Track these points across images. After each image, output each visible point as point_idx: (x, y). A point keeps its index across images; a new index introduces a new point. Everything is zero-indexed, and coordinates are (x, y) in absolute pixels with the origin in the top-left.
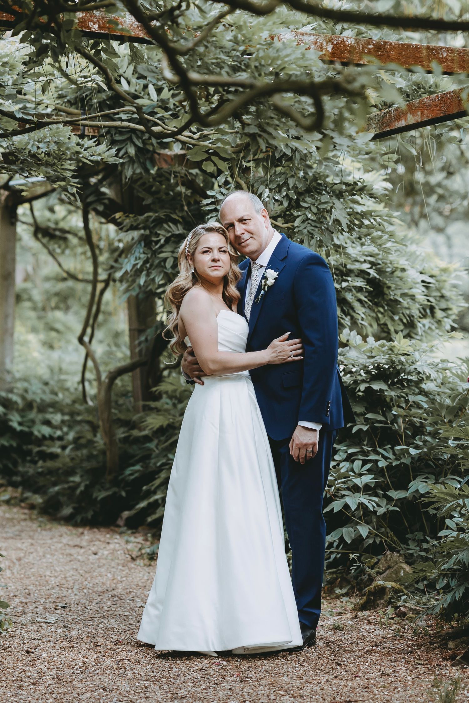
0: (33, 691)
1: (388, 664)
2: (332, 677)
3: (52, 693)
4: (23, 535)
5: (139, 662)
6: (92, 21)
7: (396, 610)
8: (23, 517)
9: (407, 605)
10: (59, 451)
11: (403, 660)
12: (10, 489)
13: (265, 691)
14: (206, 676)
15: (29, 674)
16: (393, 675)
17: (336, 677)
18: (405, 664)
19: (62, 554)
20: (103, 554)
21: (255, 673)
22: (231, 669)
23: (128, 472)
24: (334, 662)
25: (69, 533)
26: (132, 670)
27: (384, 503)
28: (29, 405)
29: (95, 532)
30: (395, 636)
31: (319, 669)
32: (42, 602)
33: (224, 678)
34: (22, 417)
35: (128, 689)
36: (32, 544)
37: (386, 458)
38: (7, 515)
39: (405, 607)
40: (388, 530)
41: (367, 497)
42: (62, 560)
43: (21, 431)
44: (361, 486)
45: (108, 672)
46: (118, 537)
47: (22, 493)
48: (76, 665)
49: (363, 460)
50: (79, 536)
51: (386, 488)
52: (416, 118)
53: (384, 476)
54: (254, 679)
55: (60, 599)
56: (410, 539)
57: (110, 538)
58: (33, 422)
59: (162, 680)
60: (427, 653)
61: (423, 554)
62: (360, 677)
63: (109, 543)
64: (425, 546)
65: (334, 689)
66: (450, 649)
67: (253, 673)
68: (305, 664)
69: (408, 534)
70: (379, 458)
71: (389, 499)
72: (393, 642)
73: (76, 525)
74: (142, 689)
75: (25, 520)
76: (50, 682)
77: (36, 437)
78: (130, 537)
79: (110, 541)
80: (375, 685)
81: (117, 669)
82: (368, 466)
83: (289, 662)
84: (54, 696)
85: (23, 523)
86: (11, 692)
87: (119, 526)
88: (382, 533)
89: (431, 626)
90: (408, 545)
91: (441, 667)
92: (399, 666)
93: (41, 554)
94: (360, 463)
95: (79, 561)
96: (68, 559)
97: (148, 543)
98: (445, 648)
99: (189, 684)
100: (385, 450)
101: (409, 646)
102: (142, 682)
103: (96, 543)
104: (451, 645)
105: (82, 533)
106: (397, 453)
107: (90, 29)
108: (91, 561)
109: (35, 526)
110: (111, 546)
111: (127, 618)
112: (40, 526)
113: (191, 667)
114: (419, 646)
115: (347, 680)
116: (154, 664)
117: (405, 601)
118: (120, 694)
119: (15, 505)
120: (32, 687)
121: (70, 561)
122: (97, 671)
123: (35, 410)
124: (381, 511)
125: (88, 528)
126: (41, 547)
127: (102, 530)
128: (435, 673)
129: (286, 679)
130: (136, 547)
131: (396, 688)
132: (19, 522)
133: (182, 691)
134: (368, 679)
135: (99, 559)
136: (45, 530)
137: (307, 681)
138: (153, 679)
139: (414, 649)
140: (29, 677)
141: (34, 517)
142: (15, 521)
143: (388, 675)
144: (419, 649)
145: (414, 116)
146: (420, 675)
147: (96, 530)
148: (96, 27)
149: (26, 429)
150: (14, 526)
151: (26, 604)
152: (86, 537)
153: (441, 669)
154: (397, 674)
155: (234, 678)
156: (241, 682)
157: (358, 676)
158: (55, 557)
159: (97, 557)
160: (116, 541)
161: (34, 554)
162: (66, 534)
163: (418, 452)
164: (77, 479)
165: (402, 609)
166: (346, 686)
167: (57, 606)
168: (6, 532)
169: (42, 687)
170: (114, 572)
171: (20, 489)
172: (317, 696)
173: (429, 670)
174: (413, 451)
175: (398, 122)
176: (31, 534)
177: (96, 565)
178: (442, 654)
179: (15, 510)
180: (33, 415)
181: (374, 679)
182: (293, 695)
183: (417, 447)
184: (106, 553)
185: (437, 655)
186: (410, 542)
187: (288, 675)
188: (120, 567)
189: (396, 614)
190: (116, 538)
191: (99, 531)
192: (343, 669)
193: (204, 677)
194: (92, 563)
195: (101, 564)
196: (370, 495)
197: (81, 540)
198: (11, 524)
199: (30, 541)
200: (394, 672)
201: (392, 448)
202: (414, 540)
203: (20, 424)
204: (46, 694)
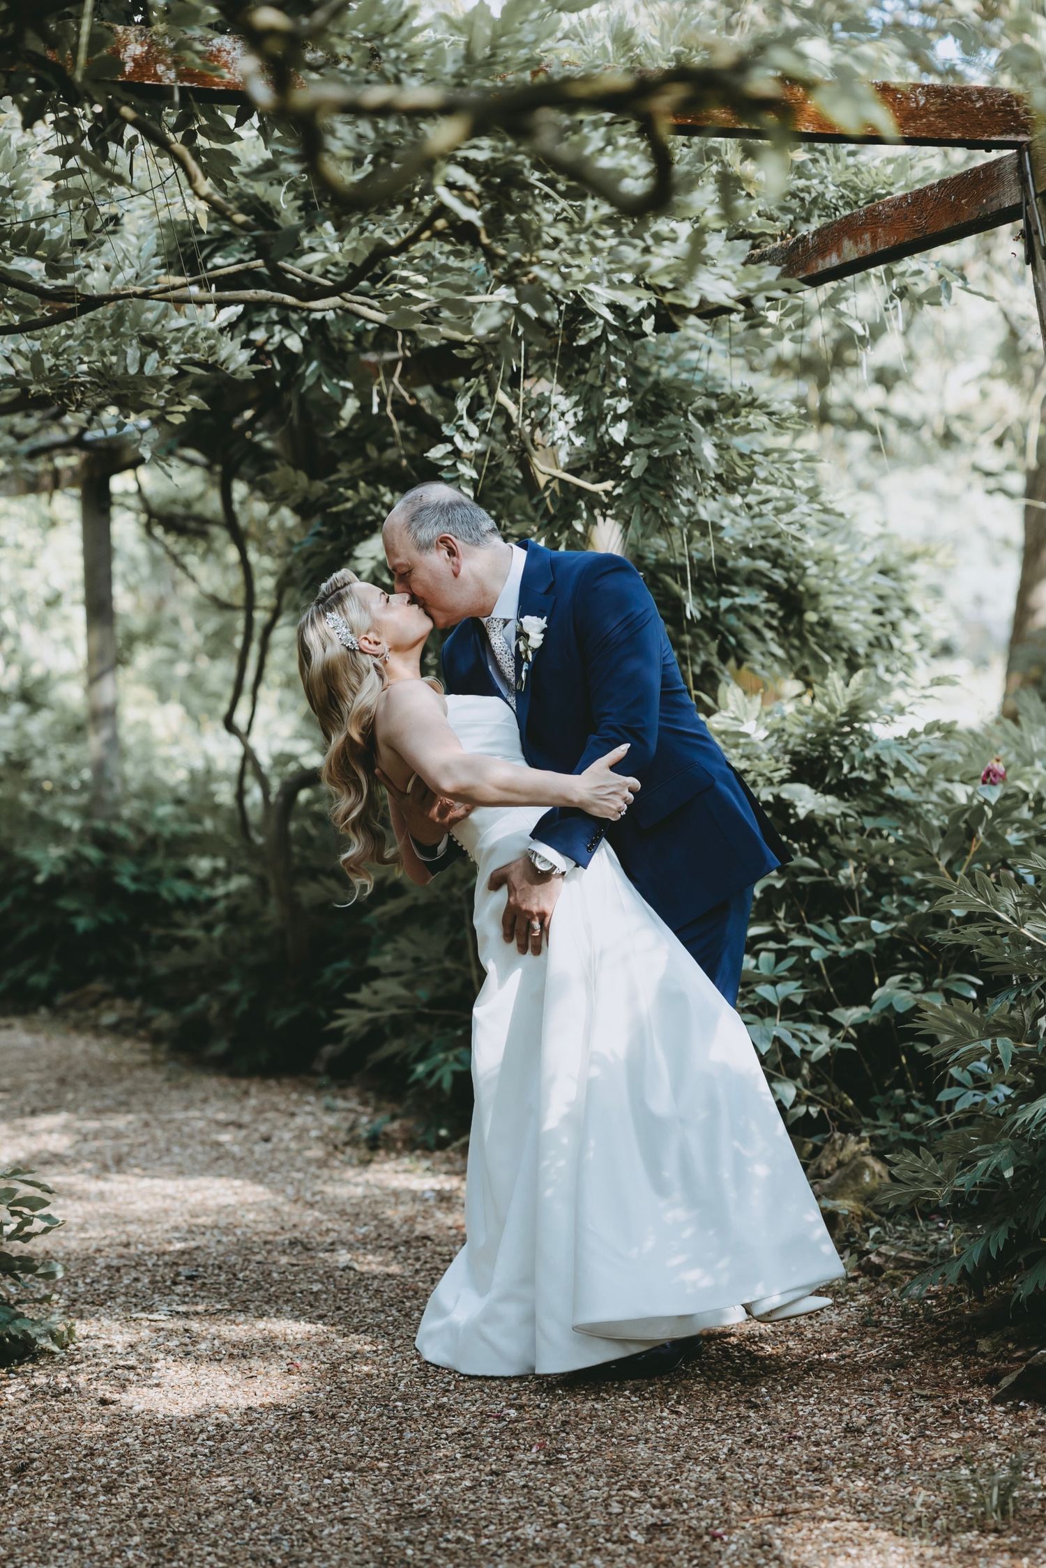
0: (101, 1510)
1: (857, 1399)
2: (740, 1441)
3: (142, 1515)
4: (134, 1100)
5: (333, 1417)
6: (163, 62)
7: (860, 1258)
8: (140, 1058)
9: (883, 1249)
10: (200, 934)
11: (886, 1388)
12: (119, 1003)
13: (599, 1489)
14: (472, 1451)
15: (100, 1461)
16: (869, 1431)
17: (748, 1442)
18: (892, 1398)
19: (203, 1143)
20: (281, 1140)
21: (578, 1437)
22: (525, 1429)
23: (328, 973)
24: (743, 1398)
25: (221, 1091)
26: (318, 1440)
27: (823, 1035)
28: (152, 844)
29: (270, 1088)
30: (865, 1325)
31: (711, 1421)
32: (150, 1264)
33: (511, 1456)
34: (139, 865)
35: (306, 1497)
36: (146, 1124)
37: (824, 942)
38: (112, 1057)
39: (879, 1254)
40: (834, 1088)
41: (789, 1023)
42: (200, 1157)
43: (138, 894)
44: (776, 1003)
45: (268, 1447)
46: (312, 1099)
47: (141, 1010)
48: (202, 1431)
49: (777, 952)
50: (239, 1100)
51: (826, 1003)
52: (862, 247)
53: (820, 978)
54: (575, 1456)
55: (186, 1257)
56: (878, 1105)
57: (296, 1103)
58: (158, 874)
59: (381, 1464)
60: (935, 1366)
61: (908, 1135)
62: (800, 1439)
63: (293, 1115)
64: (910, 1117)
65: (748, 1476)
66: (983, 1355)
67: (572, 1437)
68: (681, 1408)
69: (874, 1094)
70: (808, 942)
71: (835, 1026)
72: (861, 1340)
73: (235, 1074)
74: (335, 1493)
75: (142, 1065)
76: (142, 1482)
77: (165, 902)
78: (335, 1097)
79: (297, 1110)
80: (833, 1460)
81: (286, 1438)
82: (790, 961)
83: (647, 1403)
84: (146, 1522)
85: (138, 1074)
86: (57, 1513)
87: (316, 1074)
88: (822, 1096)
89: (935, 1296)
90: (876, 1118)
91: (970, 1406)
92: (879, 1404)
93: (162, 1145)
94: (771, 957)
95: (234, 1158)
96: (214, 1154)
97: (369, 1110)
98: (970, 1354)
99: (438, 1477)
100: (821, 926)
101: (896, 1351)
102: (337, 1474)
103: (270, 1115)
104: (984, 1345)
105: (246, 1093)
106: (846, 931)
107: (159, 79)
108: (257, 1156)
109: (158, 1078)
110: (299, 1121)
111: (316, 1300)
112: (168, 1080)
113: (443, 1426)
114: (916, 1347)
115: (773, 1447)
116: (364, 1422)
117: (878, 1240)
118: (290, 1509)
119: (126, 1035)
120: (102, 1498)
121: (217, 1159)
122: (245, 1447)
123: (161, 852)
124: (820, 1051)
125: (257, 1079)
126: (164, 1129)
127: (285, 1081)
128: (958, 1422)
129: (642, 1450)
130: (345, 1119)
131: (881, 1469)
132: (130, 1070)
133: (422, 1496)
134: (817, 1444)
135: (273, 1151)
136: (177, 1087)
137: (687, 1457)
138: (363, 1464)
139: (907, 1357)
140: (99, 1469)
141: (161, 1057)
142: (124, 1070)
143: (859, 1431)
144: (916, 1356)
145: (856, 243)
146: (926, 1427)
147: (272, 1083)
148: (172, 75)
149: (144, 888)
150: (120, 1080)
151: (118, 1270)
152: (253, 1102)
153: (971, 1411)
154: (878, 1429)
155: (532, 1455)
156: (549, 1463)
157: (795, 1438)
158: (189, 1151)
159: (269, 1146)
160: (308, 1108)
161: (150, 1146)
162: (216, 1094)
163: (889, 927)
164: (233, 987)
165: (873, 1257)
166: (772, 1467)
167: (178, 1274)
168: (104, 1096)
169: (123, 1498)
170: (300, 1181)
171: (137, 1003)
172: (712, 1501)
173: (946, 1414)
174: (877, 926)
175: (823, 258)
176: (150, 1097)
177: (267, 1166)
178: (966, 1367)
179: (127, 1044)
180: (157, 862)
181: (829, 1442)
182: (659, 1498)
183: (885, 919)
184: (287, 1136)
185: (955, 1369)
186: (879, 1112)
187: (647, 1441)
188: (313, 1169)
189: (860, 1268)
190: (308, 1103)
191: (279, 1083)
192: (763, 1417)
193: (469, 1456)
194: (258, 1163)
195: (276, 1163)
196: (795, 1020)
197: (243, 1108)
198: (116, 1076)
199: (145, 1116)
200: (871, 1421)
201: (835, 922)
202: (888, 1107)
203: (135, 879)
204: (129, 1517)
